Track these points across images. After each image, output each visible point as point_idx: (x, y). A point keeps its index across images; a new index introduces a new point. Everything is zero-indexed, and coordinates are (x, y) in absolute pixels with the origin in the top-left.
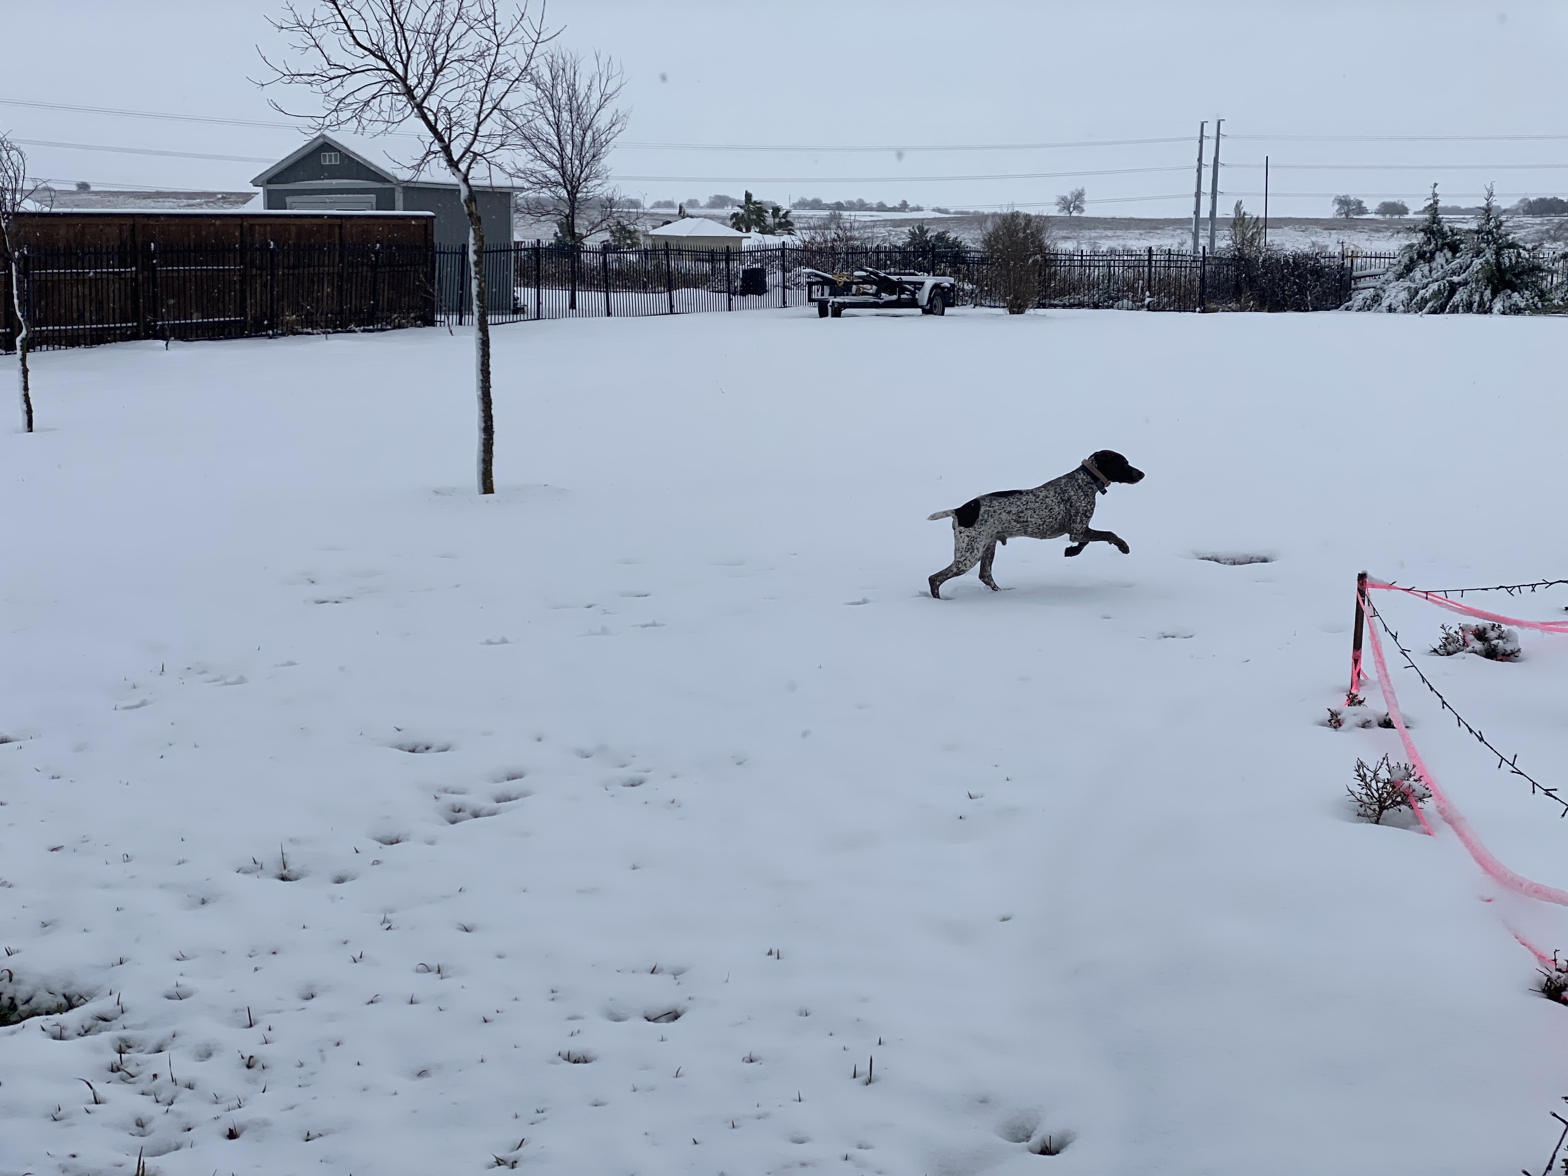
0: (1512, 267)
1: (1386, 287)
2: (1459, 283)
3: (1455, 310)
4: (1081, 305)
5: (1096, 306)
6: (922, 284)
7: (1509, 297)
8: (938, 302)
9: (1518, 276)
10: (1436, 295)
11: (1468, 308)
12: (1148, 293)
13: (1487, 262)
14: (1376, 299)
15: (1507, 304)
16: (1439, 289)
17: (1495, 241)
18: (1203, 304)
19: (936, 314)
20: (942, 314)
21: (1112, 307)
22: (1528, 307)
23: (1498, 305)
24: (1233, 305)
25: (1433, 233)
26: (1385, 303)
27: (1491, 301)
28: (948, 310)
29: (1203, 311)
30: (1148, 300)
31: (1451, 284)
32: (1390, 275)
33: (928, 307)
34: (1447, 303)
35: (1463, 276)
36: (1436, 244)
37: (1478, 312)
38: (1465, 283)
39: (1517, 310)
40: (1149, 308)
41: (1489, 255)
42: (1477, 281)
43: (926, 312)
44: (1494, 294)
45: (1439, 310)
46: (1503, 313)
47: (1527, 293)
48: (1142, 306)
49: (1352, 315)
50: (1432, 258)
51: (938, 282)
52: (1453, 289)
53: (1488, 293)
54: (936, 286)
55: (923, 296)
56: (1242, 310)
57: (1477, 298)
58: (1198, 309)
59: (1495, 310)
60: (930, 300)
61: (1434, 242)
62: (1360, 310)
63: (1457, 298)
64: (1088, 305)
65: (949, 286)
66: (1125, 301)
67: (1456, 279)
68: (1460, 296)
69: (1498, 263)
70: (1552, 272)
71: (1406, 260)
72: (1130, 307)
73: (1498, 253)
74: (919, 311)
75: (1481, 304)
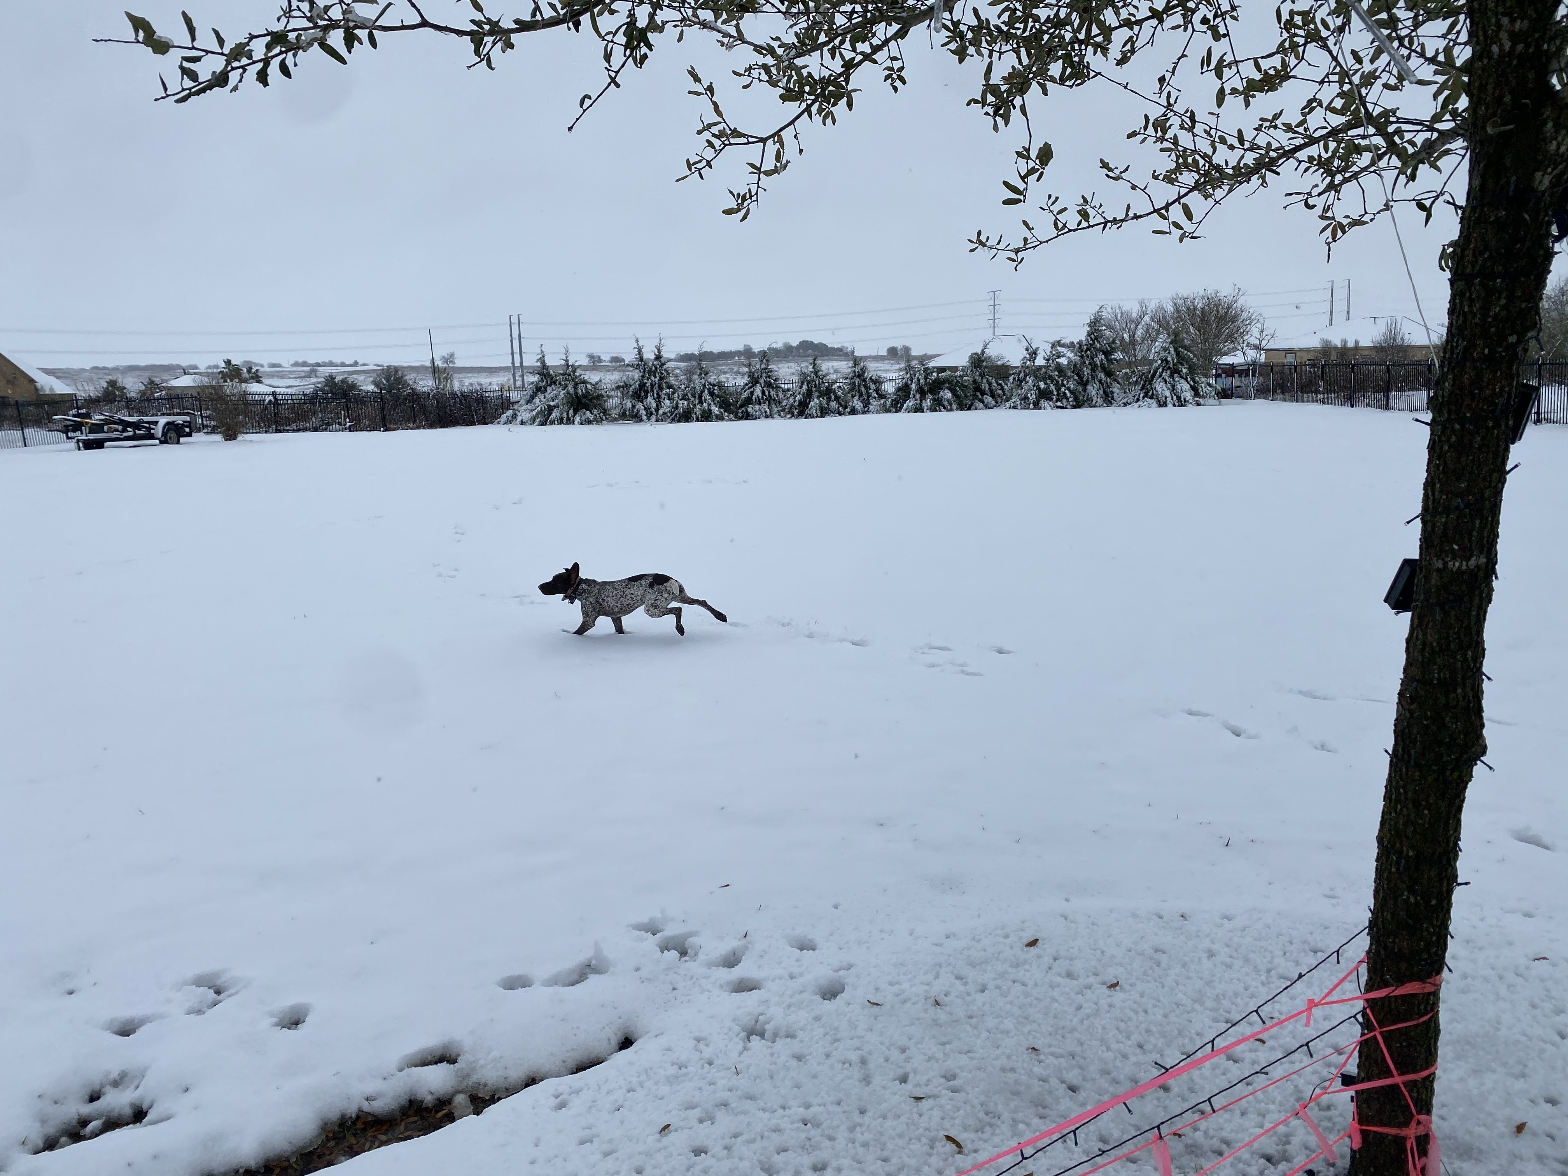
0: (584, 396)
1: (520, 409)
2: (555, 406)
3: (553, 423)
4: (305, 430)
5: (316, 429)
6: (156, 423)
7: (584, 414)
8: (172, 434)
9: (591, 400)
10: (541, 412)
11: (561, 421)
12: (348, 420)
13: (568, 393)
14: (514, 416)
15: (583, 418)
16: (541, 410)
17: (573, 380)
18: (386, 426)
19: (172, 444)
20: (178, 443)
21: (325, 430)
22: (595, 420)
23: (577, 419)
24: (411, 425)
26: (519, 418)
27: (574, 417)
28: (182, 439)
29: (385, 430)
30: (348, 424)
31: (549, 406)
32: (523, 402)
33: (163, 439)
34: (548, 418)
36: (547, 382)
37: (567, 424)
38: (558, 406)
39: (589, 422)
40: (350, 429)
41: (570, 389)
42: (563, 404)
43: (162, 442)
44: (575, 414)
45: (543, 423)
46: (581, 424)
47: (595, 412)
48: (346, 429)
49: (501, 426)
50: (546, 390)
51: (170, 420)
52: (550, 409)
53: (571, 412)
54: (168, 424)
55: (158, 431)
56: (418, 428)
57: (565, 415)
58: (382, 429)
59: (576, 422)
60: (164, 434)
61: (545, 381)
62: (505, 423)
63: (553, 415)
64: (310, 429)
65: (181, 422)
66: (334, 426)
67: (552, 403)
68: (555, 414)
69: (576, 393)
70: (609, 397)
71: (531, 392)
72: (338, 429)
73: (575, 387)
74: (157, 442)
75: (568, 418)
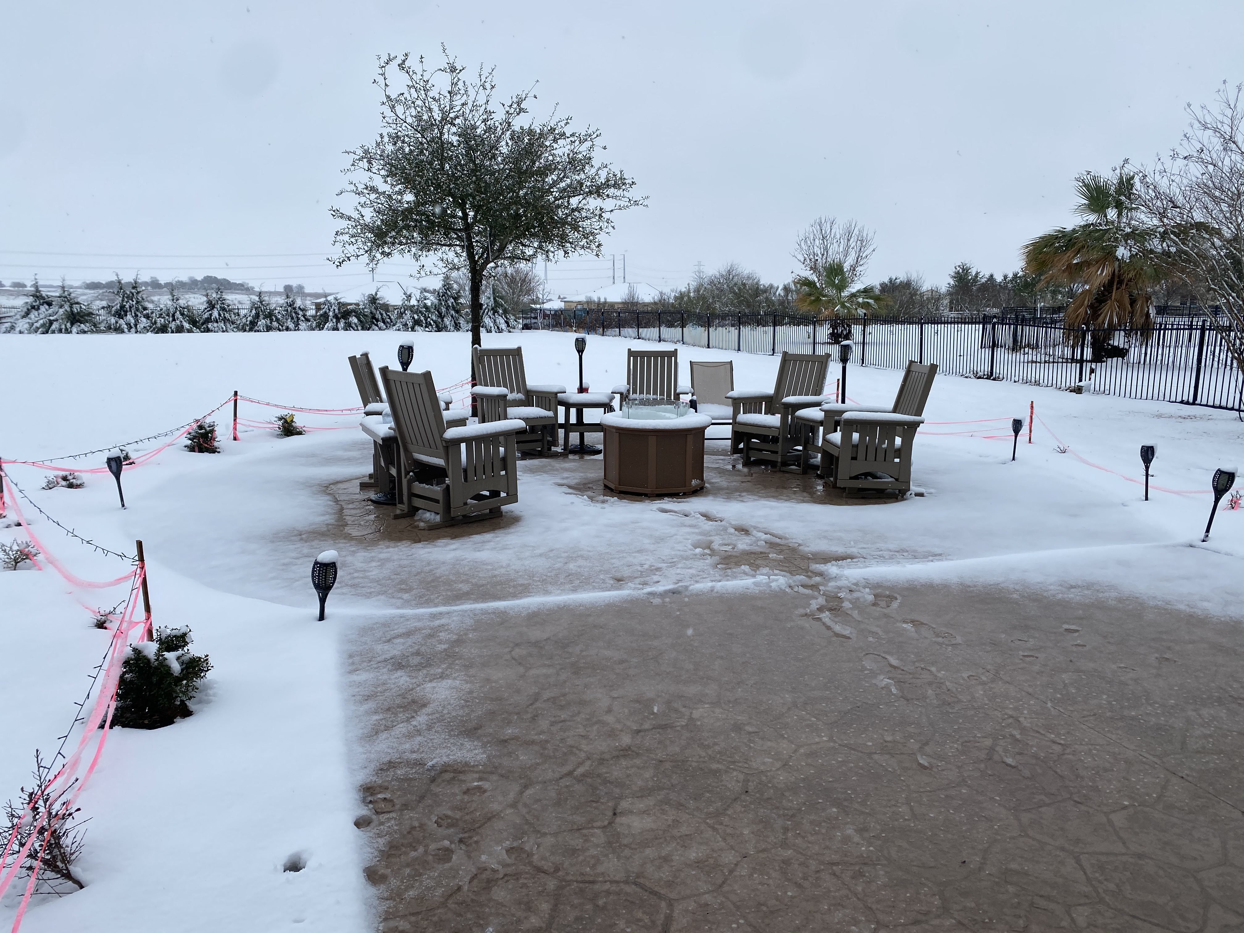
1: (17, 322)
2: (54, 320)
3: (53, 332)
10: (43, 325)
11: (60, 331)
14: (12, 328)
22: (89, 331)
23: (74, 330)
25: (37, 297)
26: (18, 329)
27: (71, 328)
31: (50, 320)
32: (18, 317)
34: (49, 329)
35: (55, 317)
36: (40, 302)
37: (65, 333)
38: (57, 320)
39: (84, 332)
41: (67, 307)
42: (62, 319)
44: (72, 324)
45: (45, 332)
46: (77, 333)
47: (88, 325)
50: (38, 309)
52: (51, 323)
53: (69, 325)
57: (63, 327)
59: (73, 332)
61: (38, 301)
62: (5, 332)
63: (53, 327)
67: (52, 318)
68: (55, 326)
69: (72, 311)
70: (98, 315)
71: (25, 310)
